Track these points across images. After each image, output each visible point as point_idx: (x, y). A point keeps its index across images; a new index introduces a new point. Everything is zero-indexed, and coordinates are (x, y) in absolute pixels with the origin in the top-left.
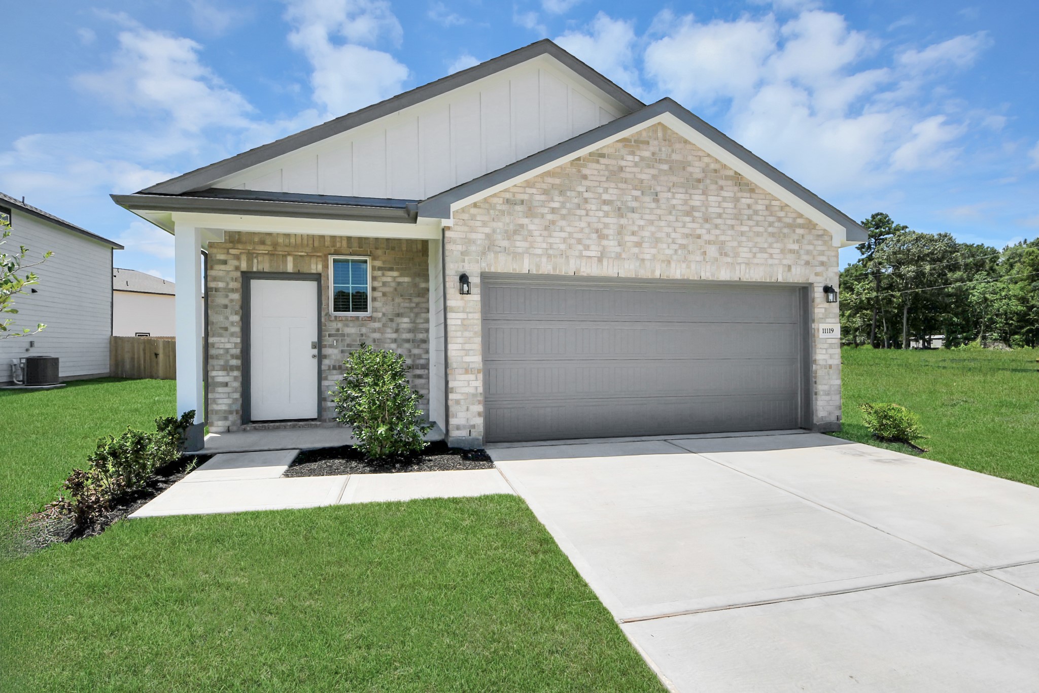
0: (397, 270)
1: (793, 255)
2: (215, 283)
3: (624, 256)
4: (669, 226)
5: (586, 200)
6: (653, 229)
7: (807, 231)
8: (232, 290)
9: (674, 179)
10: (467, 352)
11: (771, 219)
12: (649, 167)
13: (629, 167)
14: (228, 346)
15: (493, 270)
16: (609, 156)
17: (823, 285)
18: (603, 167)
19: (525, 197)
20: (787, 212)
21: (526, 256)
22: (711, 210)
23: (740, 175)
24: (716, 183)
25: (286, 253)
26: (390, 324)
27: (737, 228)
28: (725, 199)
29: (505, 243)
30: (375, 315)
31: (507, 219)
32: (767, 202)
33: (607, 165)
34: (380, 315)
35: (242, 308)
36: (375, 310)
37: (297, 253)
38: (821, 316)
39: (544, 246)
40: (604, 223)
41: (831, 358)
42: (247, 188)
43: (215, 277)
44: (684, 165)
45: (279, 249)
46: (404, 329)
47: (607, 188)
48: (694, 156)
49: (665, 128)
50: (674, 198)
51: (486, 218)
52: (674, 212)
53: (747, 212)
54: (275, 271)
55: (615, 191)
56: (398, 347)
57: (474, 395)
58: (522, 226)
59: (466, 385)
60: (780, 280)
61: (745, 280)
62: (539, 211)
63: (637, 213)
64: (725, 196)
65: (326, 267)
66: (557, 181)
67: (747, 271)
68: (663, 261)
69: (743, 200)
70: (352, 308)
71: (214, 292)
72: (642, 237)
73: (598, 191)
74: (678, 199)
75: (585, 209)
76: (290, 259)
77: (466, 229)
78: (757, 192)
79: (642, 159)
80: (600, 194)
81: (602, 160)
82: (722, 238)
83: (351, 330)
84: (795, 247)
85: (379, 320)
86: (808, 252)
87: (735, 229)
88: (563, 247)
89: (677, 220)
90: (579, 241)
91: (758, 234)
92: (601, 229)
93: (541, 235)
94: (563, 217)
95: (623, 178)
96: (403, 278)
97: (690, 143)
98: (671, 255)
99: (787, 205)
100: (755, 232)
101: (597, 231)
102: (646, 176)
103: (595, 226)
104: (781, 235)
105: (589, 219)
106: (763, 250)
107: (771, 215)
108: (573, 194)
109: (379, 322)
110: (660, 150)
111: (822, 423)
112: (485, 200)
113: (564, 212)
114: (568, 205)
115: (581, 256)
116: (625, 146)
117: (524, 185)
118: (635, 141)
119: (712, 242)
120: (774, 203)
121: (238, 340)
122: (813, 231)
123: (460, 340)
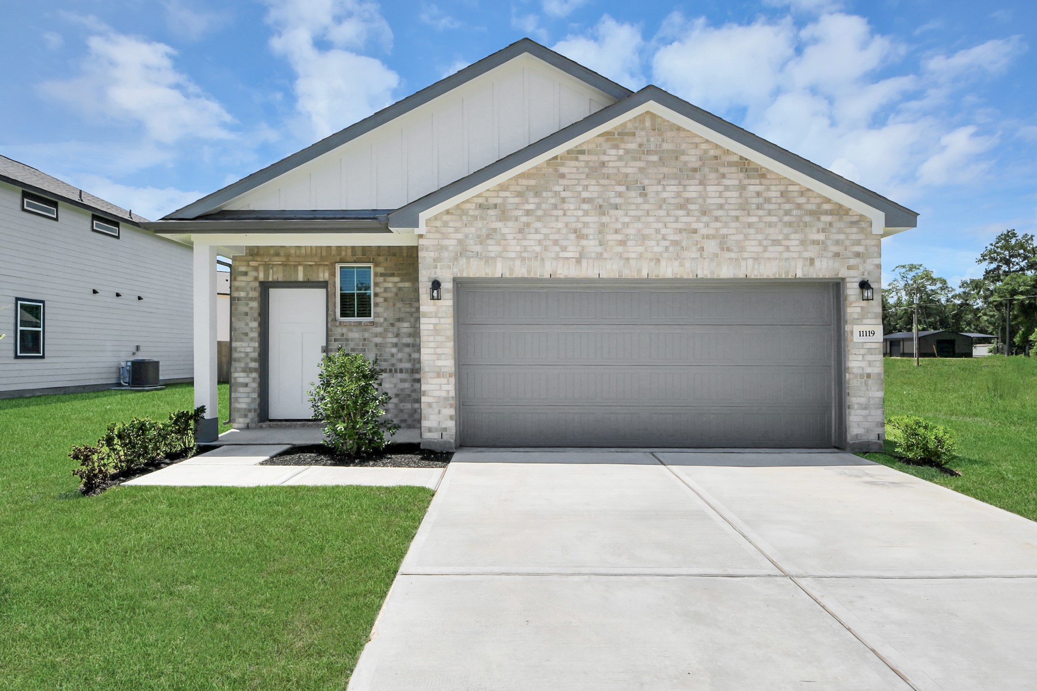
0: (398, 275)
1: (817, 247)
2: (238, 293)
3: (605, 255)
4: (658, 221)
5: (563, 200)
6: (640, 225)
7: (836, 218)
8: (252, 299)
9: (665, 170)
10: (439, 356)
11: (787, 206)
12: (635, 159)
13: (613, 161)
14: (248, 350)
15: (465, 275)
16: (590, 152)
17: (859, 280)
18: (582, 164)
19: (499, 201)
20: (809, 197)
21: (499, 259)
22: (709, 201)
23: (746, 159)
24: (717, 171)
25: (298, 263)
26: (391, 329)
27: (742, 219)
28: (727, 188)
29: (478, 248)
30: (377, 320)
31: (479, 224)
32: (782, 188)
33: (587, 162)
34: (381, 320)
35: (260, 315)
36: (377, 315)
37: (307, 263)
38: (856, 316)
39: (518, 249)
40: (584, 223)
41: (870, 366)
42: (251, 208)
43: (238, 288)
44: (677, 154)
45: (291, 259)
46: (404, 333)
47: (587, 186)
48: (689, 143)
49: (653, 116)
50: (664, 190)
51: (458, 224)
52: (664, 207)
53: (755, 200)
54: (288, 280)
55: (596, 188)
56: (399, 351)
57: (446, 399)
58: (495, 230)
59: (438, 388)
60: (800, 275)
61: (753, 277)
62: (513, 214)
63: (620, 209)
64: (728, 184)
65: (333, 274)
66: (532, 182)
67: (756, 266)
68: (651, 260)
69: (751, 188)
70: (357, 313)
71: (236, 301)
72: (627, 235)
73: (577, 190)
74: (670, 191)
75: (563, 209)
76: (301, 269)
77: (438, 236)
78: (768, 177)
79: (627, 151)
80: (579, 193)
81: (581, 157)
82: (724, 231)
83: (355, 335)
84: (821, 237)
85: (381, 325)
86: (837, 242)
87: (741, 221)
88: (538, 249)
89: (668, 215)
90: (556, 243)
91: (770, 225)
92: (580, 229)
93: (514, 238)
94: (539, 219)
95: (604, 174)
96: (403, 283)
97: (684, 130)
98: (661, 253)
99: (809, 190)
100: (766, 223)
101: (575, 231)
102: (631, 169)
103: (574, 225)
104: (801, 224)
105: (566, 219)
106: (776, 242)
107: (788, 202)
108: (550, 194)
109: (381, 326)
110: (648, 141)
111: (857, 441)
112: (458, 207)
113: (539, 213)
114: (544, 206)
115: (557, 258)
116: (607, 140)
117: (498, 189)
118: (619, 134)
119: (711, 237)
120: (791, 188)
121: (256, 345)
122: (845, 217)
123: (432, 345)
